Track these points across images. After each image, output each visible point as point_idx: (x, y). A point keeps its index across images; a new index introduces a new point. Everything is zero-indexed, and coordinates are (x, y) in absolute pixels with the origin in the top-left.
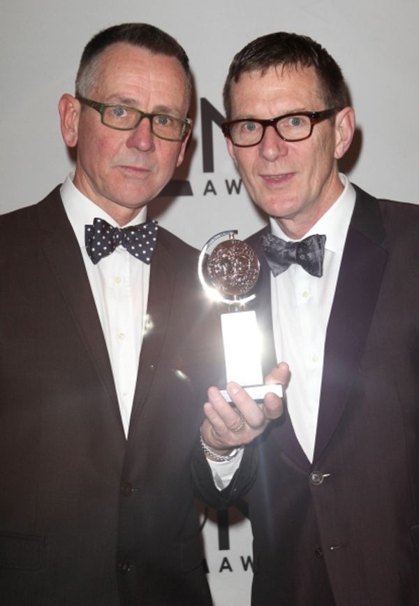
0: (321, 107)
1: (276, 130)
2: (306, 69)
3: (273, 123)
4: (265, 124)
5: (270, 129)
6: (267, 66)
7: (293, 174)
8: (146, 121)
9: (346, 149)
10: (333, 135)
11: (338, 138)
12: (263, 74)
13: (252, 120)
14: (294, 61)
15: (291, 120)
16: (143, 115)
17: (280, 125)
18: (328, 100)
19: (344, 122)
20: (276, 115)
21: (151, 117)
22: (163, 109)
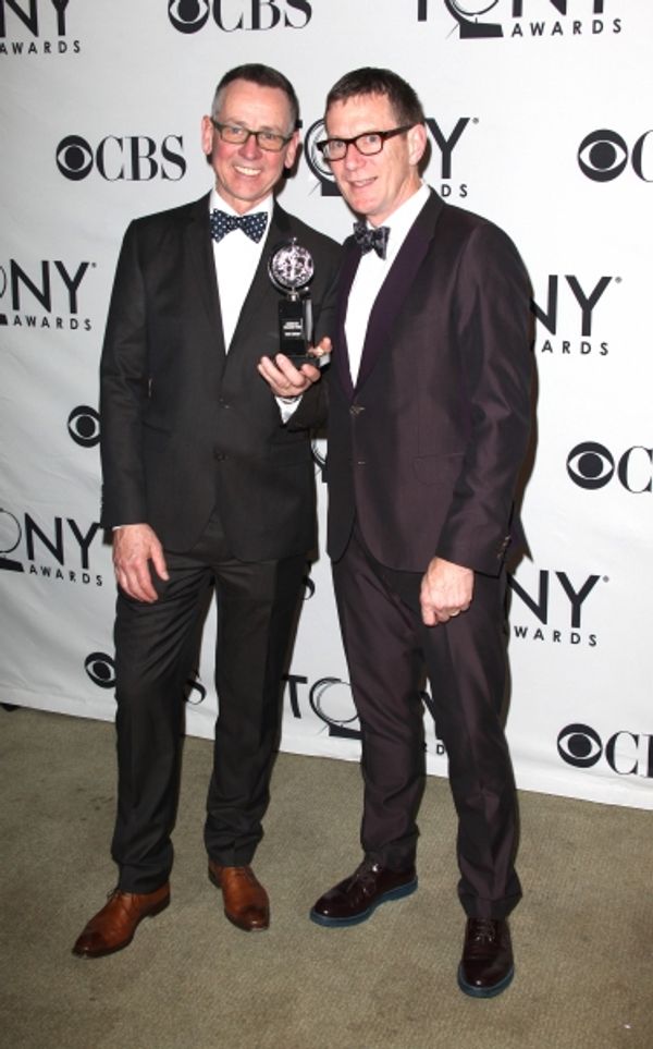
0: (393, 126)
1: (356, 146)
2: (380, 98)
3: (353, 141)
4: (348, 142)
5: (351, 146)
6: (348, 96)
7: (375, 178)
8: (253, 138)
9: (420, 157)
10: (405, 147)
11: (411, 150)
12: (345, 103)
13: (339, 140)
14: (369, 91)
15: (368, 138)
16: (250, 133)
17: (359, 142)
18: (400, 120)
19: (417, 137)
20: (355, 135)
21: (257, 134)
22: (267, 128)
